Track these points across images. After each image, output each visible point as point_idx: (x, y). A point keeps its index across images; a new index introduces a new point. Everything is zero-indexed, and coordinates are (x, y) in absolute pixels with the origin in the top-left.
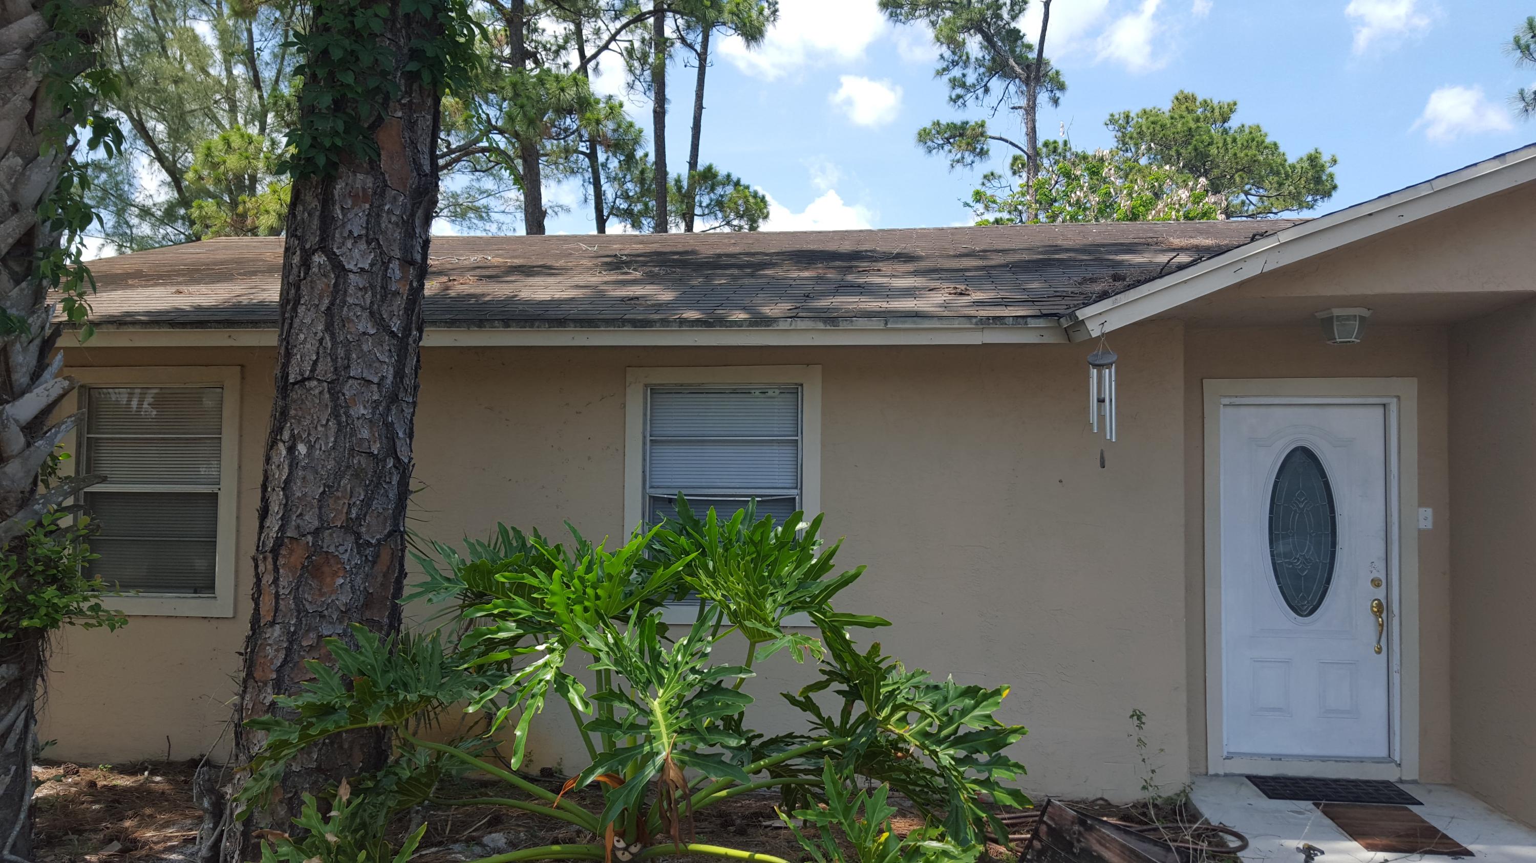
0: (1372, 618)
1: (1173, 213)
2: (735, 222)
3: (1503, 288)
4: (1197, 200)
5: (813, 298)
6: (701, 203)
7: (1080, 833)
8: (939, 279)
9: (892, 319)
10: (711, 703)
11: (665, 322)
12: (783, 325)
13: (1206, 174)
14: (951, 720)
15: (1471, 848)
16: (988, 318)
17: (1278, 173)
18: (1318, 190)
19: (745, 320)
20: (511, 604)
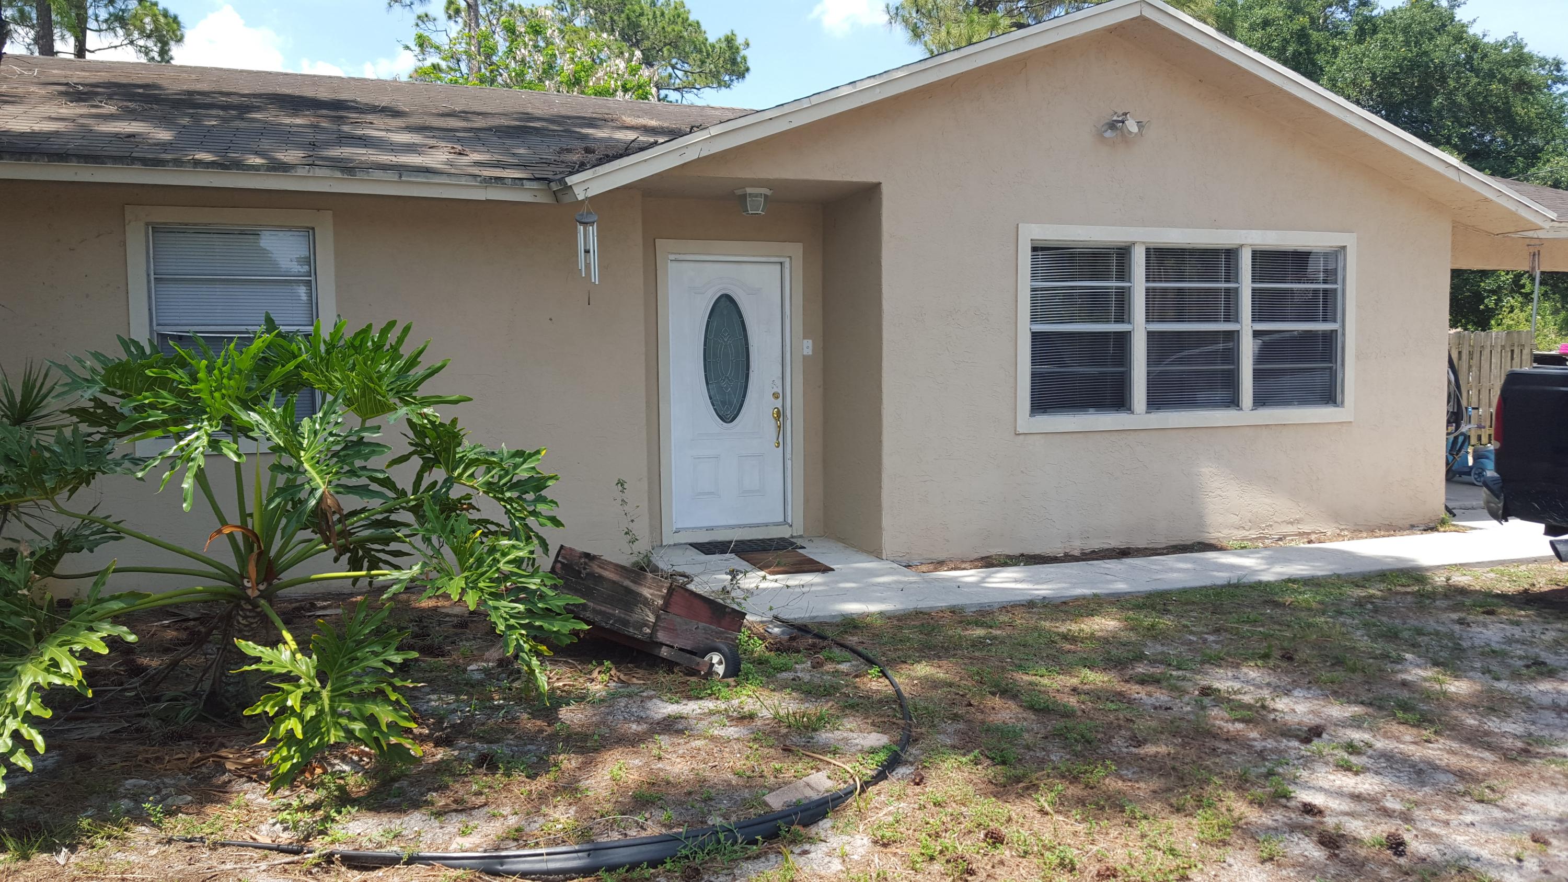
0: (773, 421)
1: (612, 82)
2: (141, 42)
3: (855, 179)
4: (634, 72)
5: (319, 147)
6: (97, 16)
7: (586, 563)
8: (434, 137)
9: (405, 173)
10: (359, 451)
11: (178, 162)
12: (301, 172)
13: (637, 44)
14: (507, 473)
15: (832, 567)
16: (491, 178)
17: (700, 51)
18: (733, 71)
19: (263, 165)
20: (157, 395)
